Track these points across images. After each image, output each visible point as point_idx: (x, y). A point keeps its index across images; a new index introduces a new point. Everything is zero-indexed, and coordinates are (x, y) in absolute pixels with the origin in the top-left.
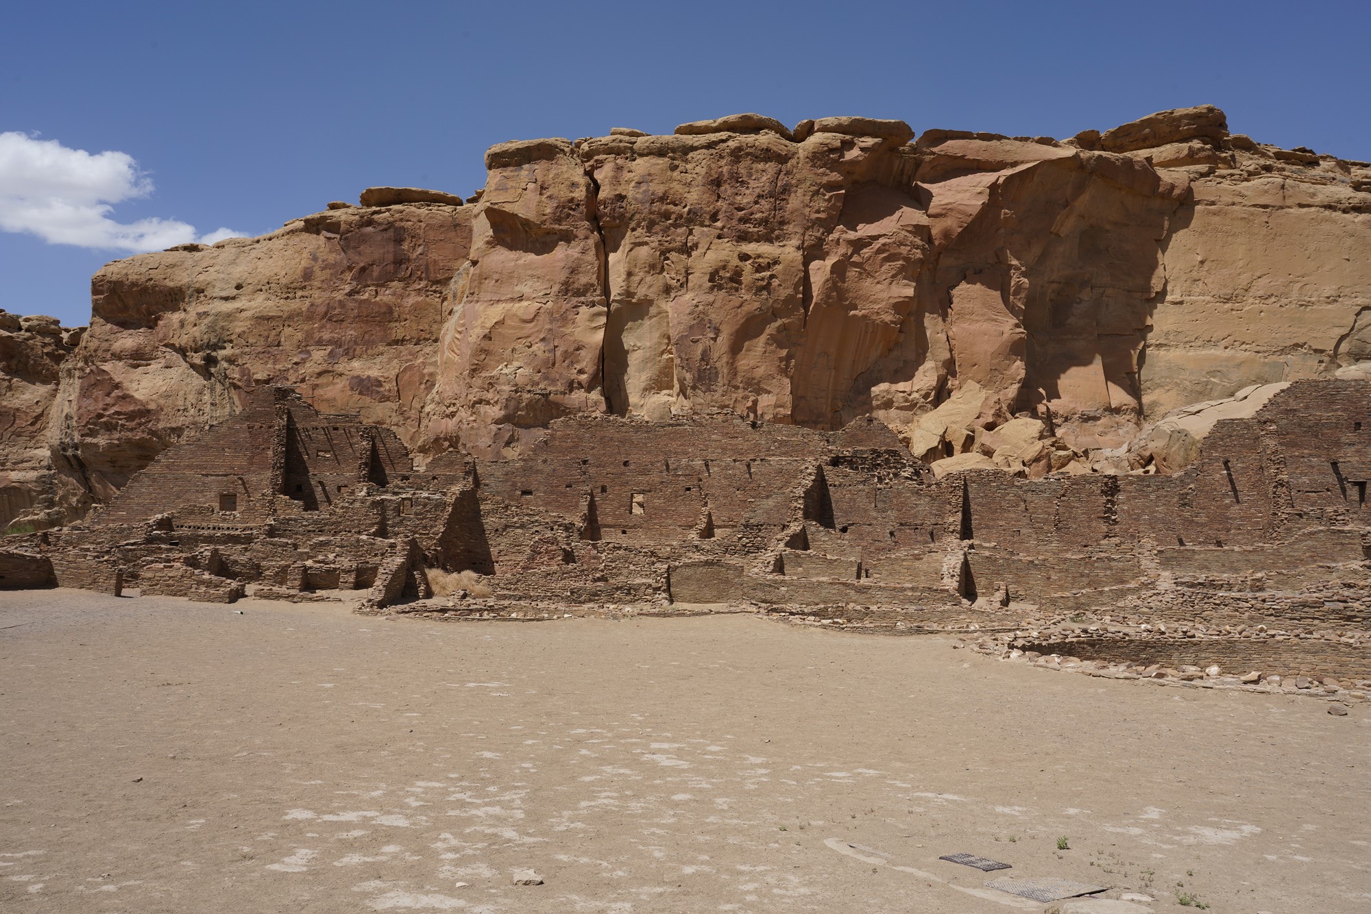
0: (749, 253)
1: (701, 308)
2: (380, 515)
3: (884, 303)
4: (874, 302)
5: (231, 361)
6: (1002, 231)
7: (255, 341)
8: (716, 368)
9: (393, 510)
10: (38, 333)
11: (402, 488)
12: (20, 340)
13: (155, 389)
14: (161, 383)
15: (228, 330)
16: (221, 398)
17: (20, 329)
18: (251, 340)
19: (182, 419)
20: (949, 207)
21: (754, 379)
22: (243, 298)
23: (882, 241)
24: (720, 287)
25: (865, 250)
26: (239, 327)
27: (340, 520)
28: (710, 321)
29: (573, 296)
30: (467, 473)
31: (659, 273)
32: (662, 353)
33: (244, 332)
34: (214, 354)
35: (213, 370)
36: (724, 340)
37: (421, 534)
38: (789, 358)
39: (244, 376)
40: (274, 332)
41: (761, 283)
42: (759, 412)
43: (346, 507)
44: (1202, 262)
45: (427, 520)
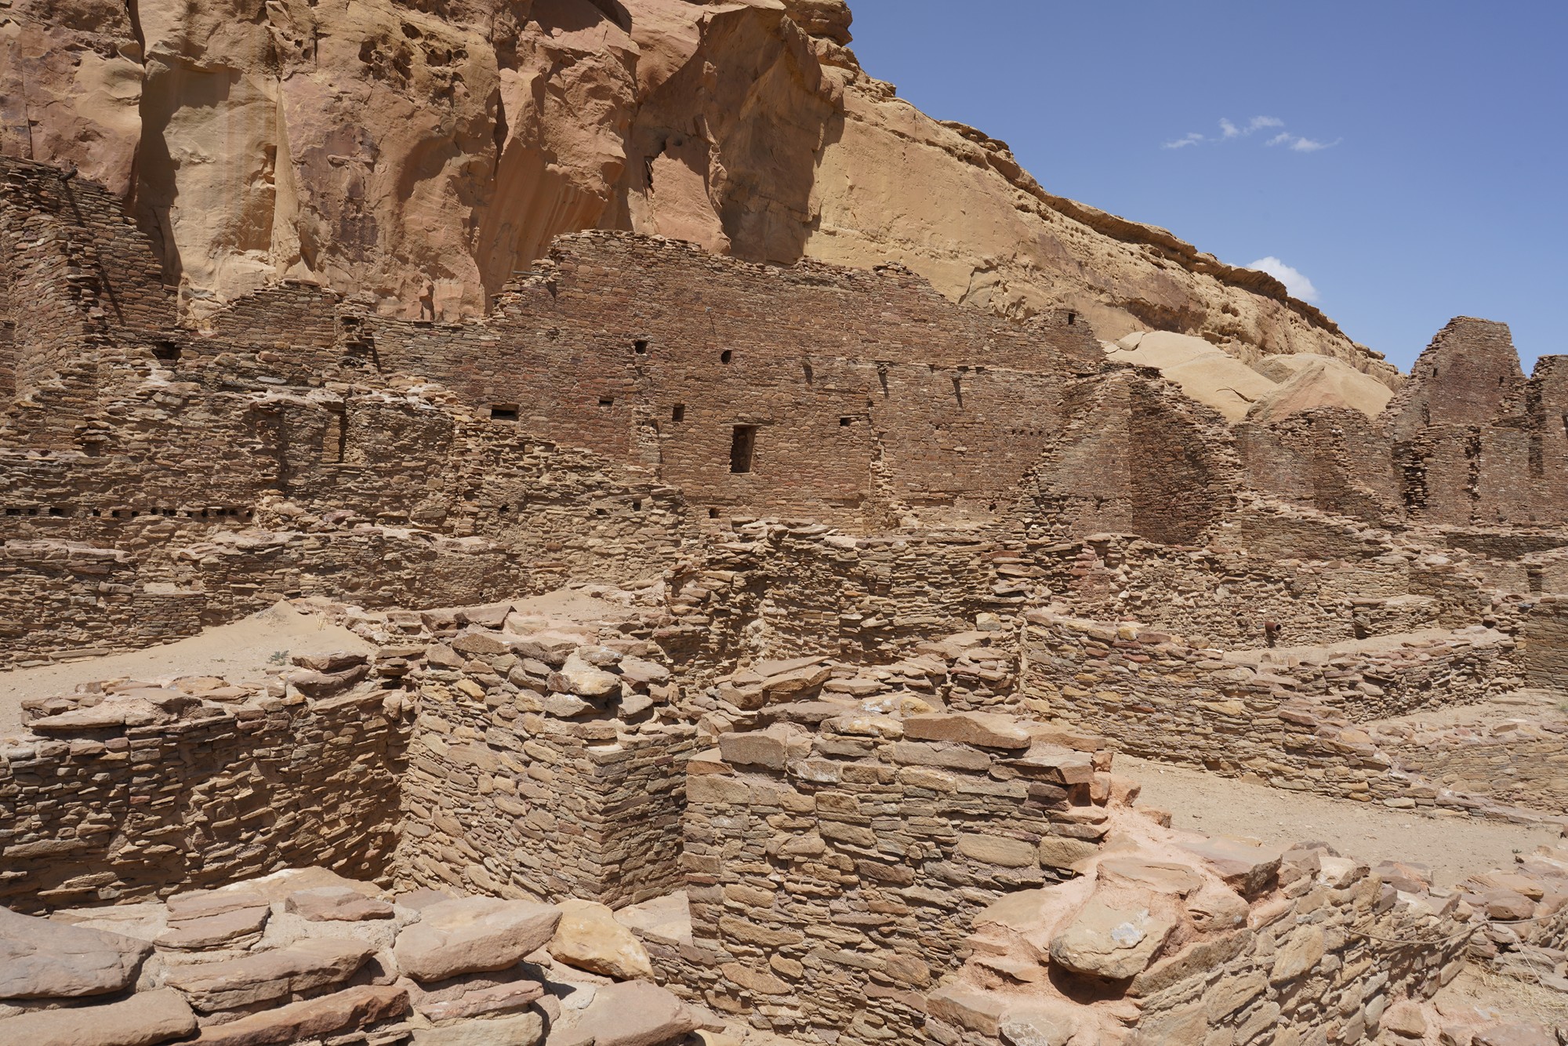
0: (416, 25)
1: (346, 103)
2: (273, 453)
3: (591, 161)
4: (577, 156)
6: (702, 91)
8: (373, 219)
9: (309, 440)
11: (245, 373)
20: (658, 36)
21: (429, 249)
23: (588, 62)
24: (379, 74)
25: (564, 71)
28: (363, 132)
29: (64, 23)
31: (253, 21)
32: (254, 177)
36: (386, 171)
38: (471, 223)
41: (440, 83)
42: (437, 309)
43: (159, 424)
44: (851, 188)
45: (405, 476)
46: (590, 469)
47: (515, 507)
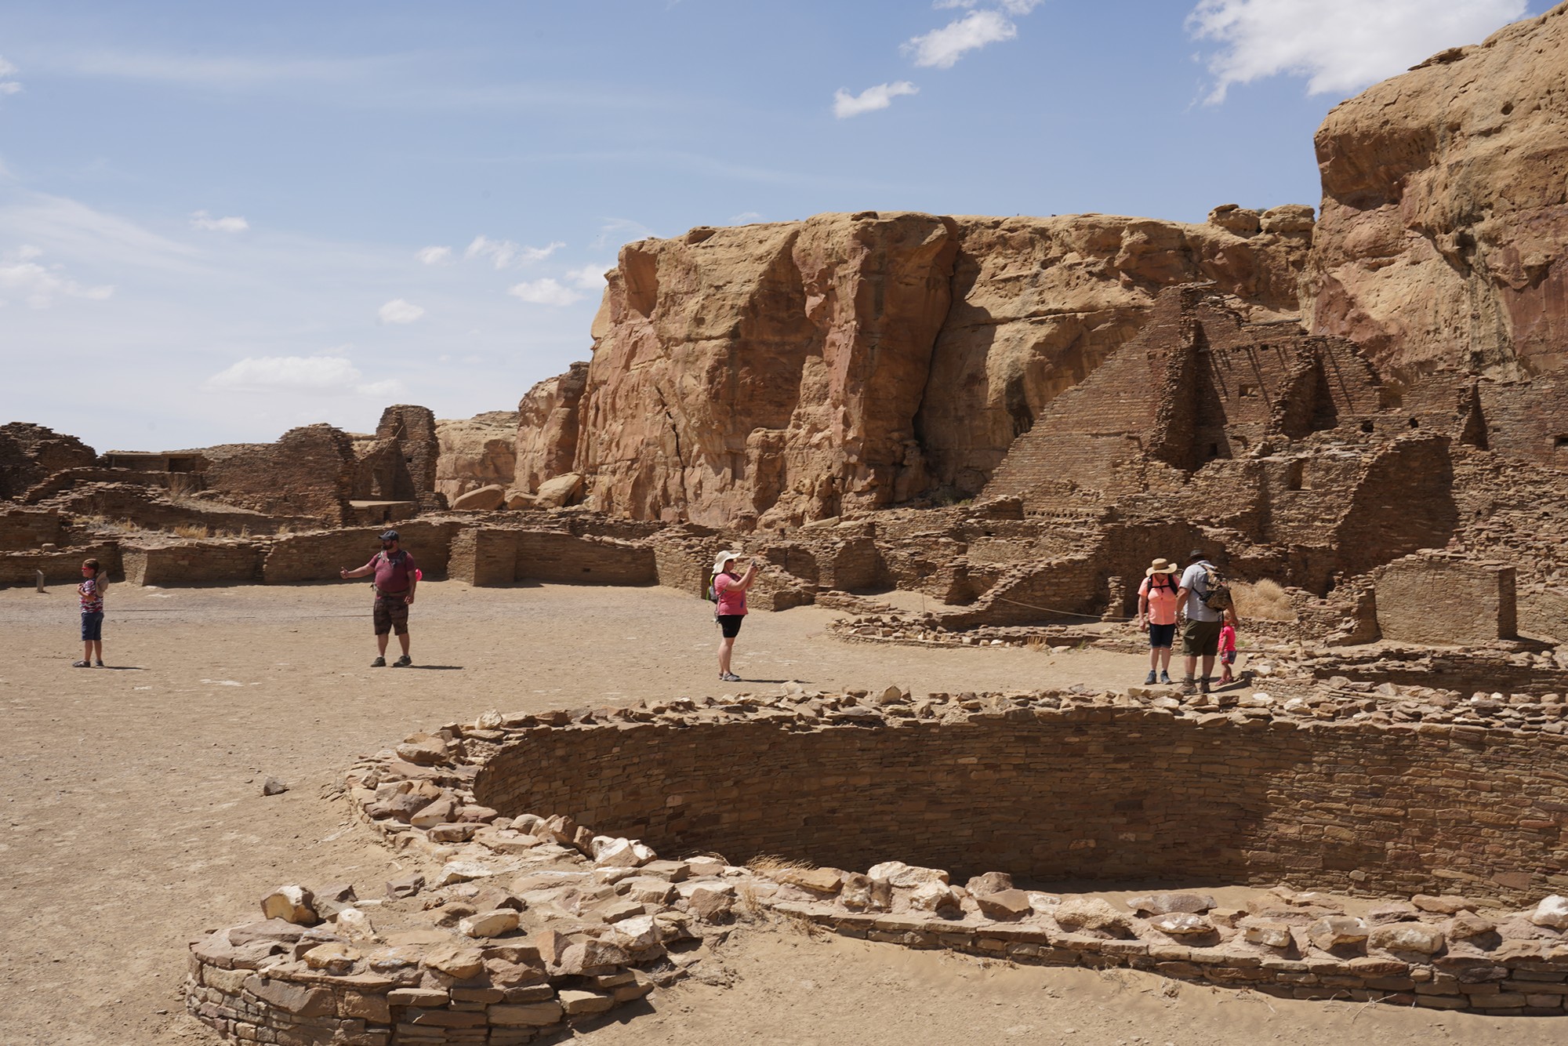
2: (1259, 488)
5: (1492, 239)
7: (1524, 199)
9: (1280, 479)
10: (1283, 232)
12: (1257, 247)
13: (1397, 300)
14: (1406, 290)
15: (1485, 188)
16: (1485, 305)
17: (1259, 230)
18: (1519, 199)
19: (1432, 346)
22: (1512, 127)
26: (1501, 178)
27: (1202, 498)
30: (1462, 409)
33: (1508, 186)
34: (1469, 231)
35: (1471, 259)
37: (1323, 521)
39: (1511, 263)
40: (1555, 179)
43: (1210, 477)
45: (1333, 496)
46: (1541, 482)
47: (1484, 512)
